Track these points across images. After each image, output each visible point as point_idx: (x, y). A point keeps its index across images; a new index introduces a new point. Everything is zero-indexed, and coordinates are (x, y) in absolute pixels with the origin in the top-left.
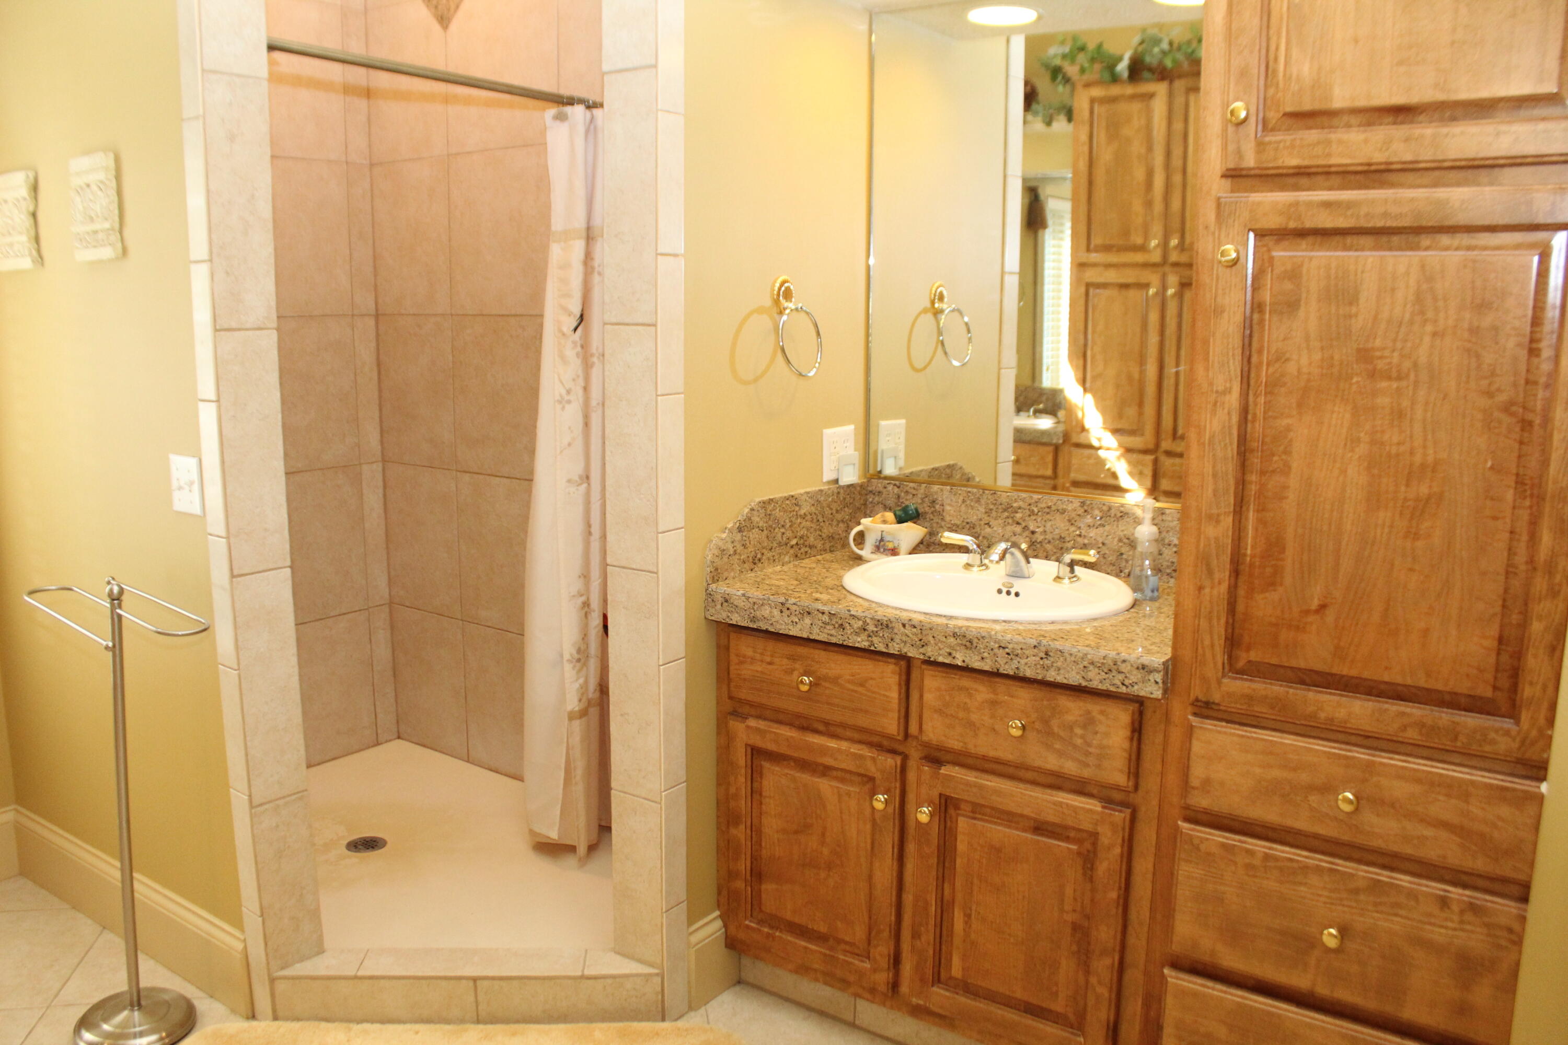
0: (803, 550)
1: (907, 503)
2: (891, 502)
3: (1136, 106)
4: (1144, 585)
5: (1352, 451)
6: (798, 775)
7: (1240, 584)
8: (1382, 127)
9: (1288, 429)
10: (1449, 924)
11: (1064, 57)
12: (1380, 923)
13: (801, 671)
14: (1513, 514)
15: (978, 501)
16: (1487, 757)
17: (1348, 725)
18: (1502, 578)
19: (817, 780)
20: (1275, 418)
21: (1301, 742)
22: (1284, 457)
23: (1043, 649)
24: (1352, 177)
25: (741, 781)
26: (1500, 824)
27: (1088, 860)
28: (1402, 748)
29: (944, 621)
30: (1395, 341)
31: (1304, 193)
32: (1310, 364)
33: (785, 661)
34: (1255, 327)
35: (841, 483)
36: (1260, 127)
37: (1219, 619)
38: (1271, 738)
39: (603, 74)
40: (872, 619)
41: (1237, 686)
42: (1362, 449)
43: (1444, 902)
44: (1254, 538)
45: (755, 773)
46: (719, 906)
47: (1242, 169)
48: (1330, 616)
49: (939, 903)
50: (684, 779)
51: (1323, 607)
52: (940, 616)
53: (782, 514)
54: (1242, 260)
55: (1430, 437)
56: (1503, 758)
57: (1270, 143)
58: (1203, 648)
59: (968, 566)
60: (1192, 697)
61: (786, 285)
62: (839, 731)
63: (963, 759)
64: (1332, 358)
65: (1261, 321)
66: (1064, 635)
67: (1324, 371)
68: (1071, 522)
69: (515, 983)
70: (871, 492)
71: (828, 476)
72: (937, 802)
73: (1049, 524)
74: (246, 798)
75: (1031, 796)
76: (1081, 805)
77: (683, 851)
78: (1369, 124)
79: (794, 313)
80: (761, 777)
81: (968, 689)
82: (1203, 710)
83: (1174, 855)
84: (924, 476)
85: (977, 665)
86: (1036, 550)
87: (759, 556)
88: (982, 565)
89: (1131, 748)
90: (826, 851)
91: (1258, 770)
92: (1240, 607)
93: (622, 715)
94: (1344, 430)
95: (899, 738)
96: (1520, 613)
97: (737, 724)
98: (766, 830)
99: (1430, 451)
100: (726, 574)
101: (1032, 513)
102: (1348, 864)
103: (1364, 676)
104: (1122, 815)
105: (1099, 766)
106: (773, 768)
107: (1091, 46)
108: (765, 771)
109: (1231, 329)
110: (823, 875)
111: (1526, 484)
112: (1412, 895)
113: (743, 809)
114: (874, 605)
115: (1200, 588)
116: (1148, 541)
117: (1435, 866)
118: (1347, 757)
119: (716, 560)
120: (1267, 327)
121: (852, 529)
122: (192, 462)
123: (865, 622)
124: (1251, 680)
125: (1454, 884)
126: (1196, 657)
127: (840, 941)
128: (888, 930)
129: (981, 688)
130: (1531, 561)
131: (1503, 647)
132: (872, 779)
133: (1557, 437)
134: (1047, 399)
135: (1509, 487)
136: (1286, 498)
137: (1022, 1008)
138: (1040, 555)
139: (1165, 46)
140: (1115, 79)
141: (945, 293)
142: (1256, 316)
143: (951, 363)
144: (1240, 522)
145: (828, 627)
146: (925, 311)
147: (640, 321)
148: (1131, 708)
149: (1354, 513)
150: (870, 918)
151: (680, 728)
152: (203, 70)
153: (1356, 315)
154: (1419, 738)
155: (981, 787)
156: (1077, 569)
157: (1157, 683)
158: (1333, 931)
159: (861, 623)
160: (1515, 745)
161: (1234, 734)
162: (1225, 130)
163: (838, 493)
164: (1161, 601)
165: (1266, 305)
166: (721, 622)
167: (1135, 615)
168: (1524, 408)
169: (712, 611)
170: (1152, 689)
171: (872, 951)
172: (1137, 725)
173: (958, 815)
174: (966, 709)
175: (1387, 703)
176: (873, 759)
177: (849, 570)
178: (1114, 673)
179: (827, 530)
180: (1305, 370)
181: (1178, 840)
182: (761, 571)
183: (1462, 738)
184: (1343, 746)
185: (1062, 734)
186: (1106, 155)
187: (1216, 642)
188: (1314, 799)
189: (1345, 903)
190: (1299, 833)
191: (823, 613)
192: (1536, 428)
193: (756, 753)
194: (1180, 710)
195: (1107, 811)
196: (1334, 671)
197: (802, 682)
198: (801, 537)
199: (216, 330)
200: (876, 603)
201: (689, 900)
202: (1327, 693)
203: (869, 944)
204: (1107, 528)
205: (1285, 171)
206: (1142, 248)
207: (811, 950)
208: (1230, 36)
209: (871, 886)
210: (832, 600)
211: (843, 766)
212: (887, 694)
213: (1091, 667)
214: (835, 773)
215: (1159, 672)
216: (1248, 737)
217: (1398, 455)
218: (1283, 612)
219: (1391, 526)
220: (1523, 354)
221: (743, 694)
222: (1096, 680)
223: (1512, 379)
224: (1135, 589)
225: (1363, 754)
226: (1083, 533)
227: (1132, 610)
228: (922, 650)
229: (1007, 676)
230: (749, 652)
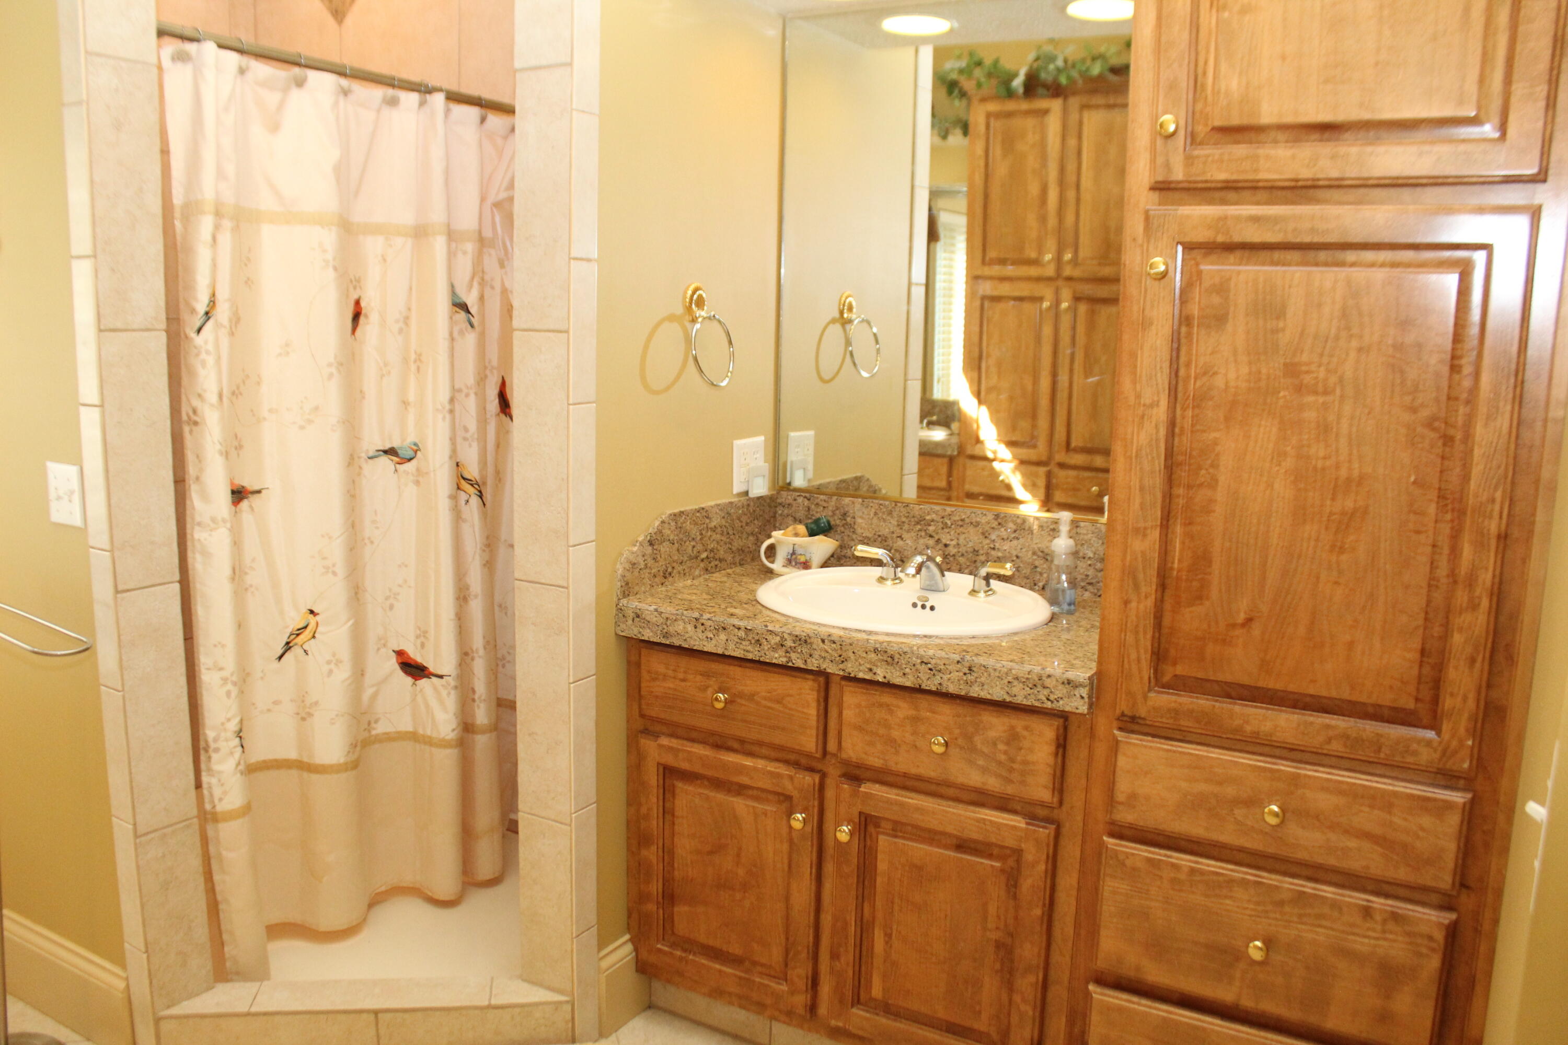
0: (713, 564)
1: (818, 515)
2: (801, 514)
3: (1030, 122)
4: (1061, 598)
5: (1279, 465)
6: (712, 794)
7: (1166, 598)
8: (1309, 144)
9: (1216, 442)
10: (1371, 934)
11: (961, 71)
12: (1304, 934)
13: (716, 687)
14: (1435, 528)
15: (890, 513)
16: (1409, 768)
17: (1274, 738)
18: (1424, 591)
19: (732, 799)
20: (1204, 431)
21: (1226, 756)
22: (1211, 470)
23: (967, 664)
24: (1279, 193)
25: (652, 801)
26: (1421, 833)
27: (1012, 879)
28: (1326, 760)
29: (865, 636)
30: (1321, 355)
31: (1232, 207)
32: (1237, 378)
33: (699, 678)
34: (1183, 341)
35: (751, 495)
36: (1189, 141)
37: (1145, 633)
38: (1197, 752)
39: (515, 71)
40: (790, 634)
41: (1162, 700)
42: (1289, 463)
43: (1367, 912)
44: (1182, 551)
45: (667, 792)
46: (629, 929)
47: (1170, 182)
48: (1256, 630)
49: (859, 923)
50: (595, 800)
51: (1249, 620)
52: (860, 631)
53: (692, 526)
54: (1171, 273)
55: (1355, 451)
56: (1424, 768)
57: (1198, 157)
58: (1129, 662)
59: (881, 579)
60: (1118, 712)
61: (698, 293)
62: (756, 749)
63: (883, 777)
64: (1260, 372)
65: (1189, 335)
66: (989, 650)
67: (1252, 385)
68: (985, 535)
69: (419, 1014)
70: (780, 504)
71: (737, 488)
72: (857, 820)
73: (962, 537)
74: (131, 827)
75: (954, 813)
76: (1005, 822)
77: (593, 873)
78: (1297, 140)
79: (707, 321)
80: (674, 796)
81: (888, 706)
82: (1129, 724)
83: (1099, 871)
84: (832, 489)
85: (898, 680)
86: (949, 564)
87: (670, 570)
88: (896, 578)
89: (1056, 763)
90: (741, 872)
91: (1184, 785)
92: (1166, 621)
93: (530, 735)
94: (1271, 446)
95: (818, 755)
96: (1441, 625)
97: (648, 742)
98: (679, 851)
99: (1356, 465)
100: (637, 588)
101: (945, 526)
102: (1273, 876)
103: (1289, 689)
104: (1047, 831)
105: (1023, 782)
106: (686, 787)
107: (988, 62)
108: (677, 791)
109: (1158, 342)
110: (738, 896)
111: (1447, 499)
112: (1335, 905)
113: (655, 829)
114: (791, 620)
115: (1126, 603)
116: (1065, 554)
117: (1357, 876)
118: (1271, 770)
119: (628, 574)
120: (1195, 340)
121: (762, 543)
122: (73, 470)
123: (782, 638)
124: (1176, 694)
125: (1377, 894)
126: (1122, 672)
127: (755, 963)
128: (806, 951)
129: (902, 704)
130: (1452, 574)
131: (1425, 659)
132: (789, 798)
133: (1477, 452)
134: (941, 411)
135: (1431, 500)
136: (1214, 511)
137: (944, 1028)
138: (953, 568)
139: (1060, 63)
140: (1010, 94)
141: (854, 304)
142: (1184, 330)
143: (859, 373)
144: (1166, 535)
145: (744, 643)
146: (833, 321)
147: (552, 327)
148: (1056, 723)
149: (1281, 527)
150: (787, 939)
151: (591, 747)
152: (87, 52)
153: (1283, 330)
154: (1343, 749)
155: (902, 805)
156: (994, 583)
157: (1082, 697)
158: (1258, 943)
159: (778, 638)
160: (1436, 756)
161: (1159, 749)
162: (1153, 143)
163: (748, 505)
164: (1077, 614)
165: (1194, 318)
166: (632, 638)
167: (1054, 628)
168: (1446, 423)
169: (623, 626)
170: (1077, 704)
171: (789, 973)
172: (1061, 741)
173: (878, 833)
174: (888, 727)
175: (1311, 715)
176: (791, 778)
177: (761, 584)
178: (1039, 688)
179: (737, 544)
180: (1232, 384)
181: (1104, 856)
182: (672, 584)
183: (1385, 751)
184: (1269, 759)
185: (986, 750)
186: (1001, 169)
187: (1143, 657)
188: (1239, 813)
189: (1272, 915)
190: (1224, 846)
191: (739, 629)
192: (1457, 442)
193: (669, 773)
194: (1104, 725)
195: (1030, 827)
196: (1261, 684)
197: (716, 699)
198: (712, 551)
199: (100, 330)
200: (793, 618)
201: (599, 923)
202: (1252, 706)
203: (786, 965)
204: (1021, 541)
205: (1213, 185)
206: (1035, 262)
207: (725, 973)
208: (1159, 48)
209: (788, 908)
210: (748, 615)
211: (760, 784)
212: (805, 711)
213: (1016, 683)
214: (750, 792)
215: (1084, 687)
216: (1174, 752)
217: (1323, 469)
218: (1209, 626)
219: (1317, 540)
220: (1445, 370)
221: (654, 711)
222: (1021, 696)
223: (1434, 395)
224: (1053, 602)
225: (1288, 766)
226: (997, 545)
227: (1051, 624)
228: (841, 666)
229: (929, 692)
230: (661, 669)
